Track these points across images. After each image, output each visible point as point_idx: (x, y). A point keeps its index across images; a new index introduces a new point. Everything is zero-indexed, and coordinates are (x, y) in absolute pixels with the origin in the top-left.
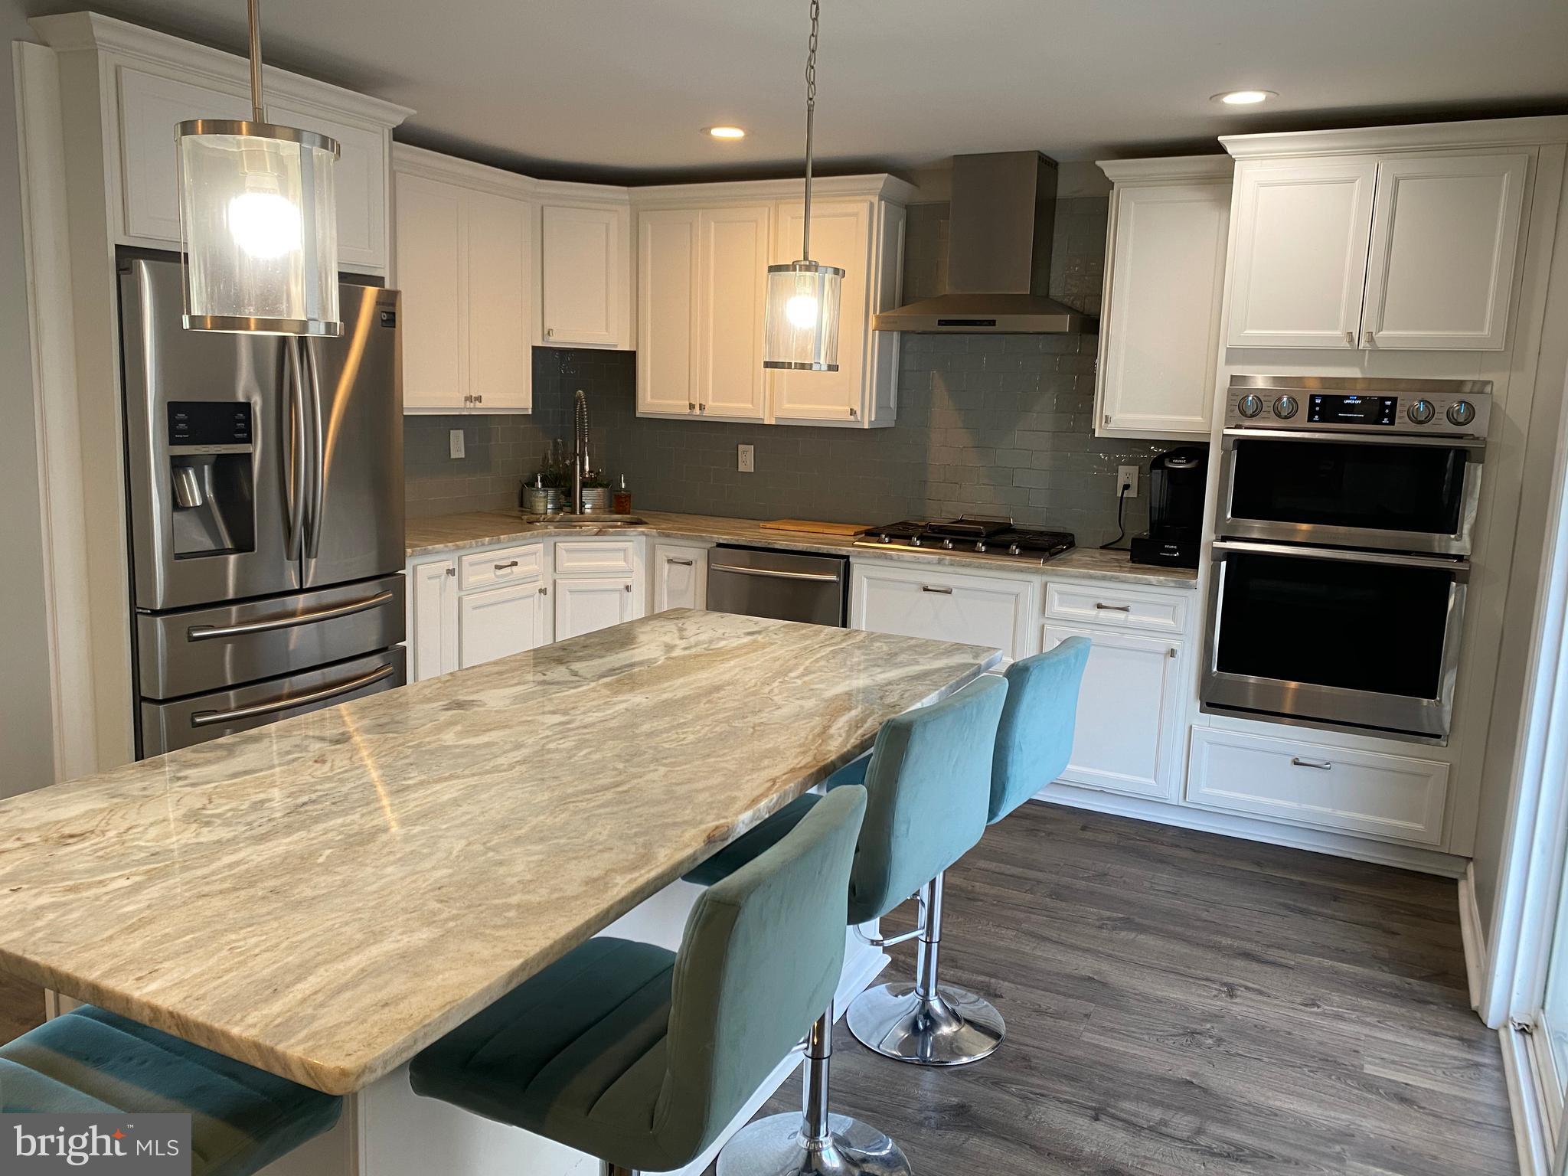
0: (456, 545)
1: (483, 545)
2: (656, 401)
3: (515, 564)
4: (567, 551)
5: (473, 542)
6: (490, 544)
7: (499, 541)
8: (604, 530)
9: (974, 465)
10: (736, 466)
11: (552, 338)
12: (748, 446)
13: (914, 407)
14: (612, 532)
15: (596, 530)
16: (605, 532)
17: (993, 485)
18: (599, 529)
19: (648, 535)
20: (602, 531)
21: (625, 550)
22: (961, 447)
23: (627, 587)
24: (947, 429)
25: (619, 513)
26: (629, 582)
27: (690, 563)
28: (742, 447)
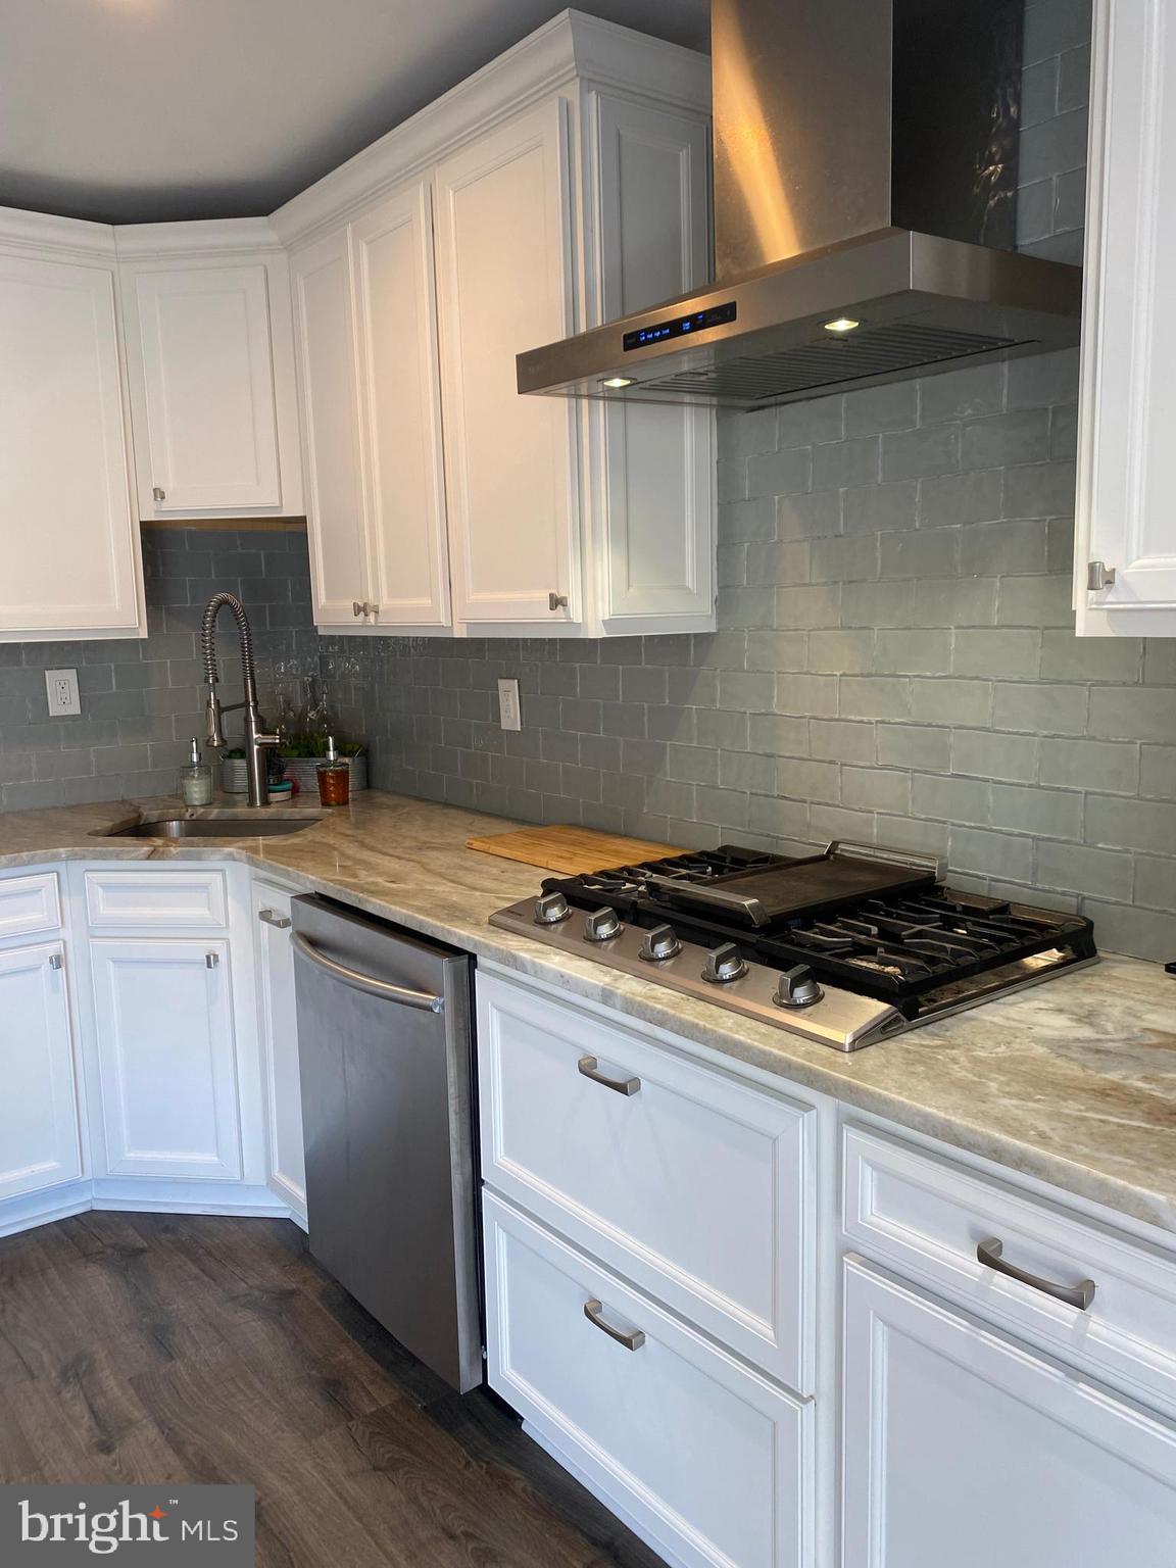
2: (333, 603)
4: (106, 887)
8: (161, 849)
9: (865, 719)
10: (499, 720)
11: (166, 505)
12: (511, 681)
13: (748, 584)
14: (175, 852)
15: (146, 849)
16: (163, 852)
17: (906, 770)
18: (152, 849)
19: (241, 861)
20: (158, 852)
21: (206, 887)
22: (838, 673)
23: (208, 957)
24: (810, 631)
25: (325, 804)
26: (218, 948)
27: (285, 924)
28: (503, 684)
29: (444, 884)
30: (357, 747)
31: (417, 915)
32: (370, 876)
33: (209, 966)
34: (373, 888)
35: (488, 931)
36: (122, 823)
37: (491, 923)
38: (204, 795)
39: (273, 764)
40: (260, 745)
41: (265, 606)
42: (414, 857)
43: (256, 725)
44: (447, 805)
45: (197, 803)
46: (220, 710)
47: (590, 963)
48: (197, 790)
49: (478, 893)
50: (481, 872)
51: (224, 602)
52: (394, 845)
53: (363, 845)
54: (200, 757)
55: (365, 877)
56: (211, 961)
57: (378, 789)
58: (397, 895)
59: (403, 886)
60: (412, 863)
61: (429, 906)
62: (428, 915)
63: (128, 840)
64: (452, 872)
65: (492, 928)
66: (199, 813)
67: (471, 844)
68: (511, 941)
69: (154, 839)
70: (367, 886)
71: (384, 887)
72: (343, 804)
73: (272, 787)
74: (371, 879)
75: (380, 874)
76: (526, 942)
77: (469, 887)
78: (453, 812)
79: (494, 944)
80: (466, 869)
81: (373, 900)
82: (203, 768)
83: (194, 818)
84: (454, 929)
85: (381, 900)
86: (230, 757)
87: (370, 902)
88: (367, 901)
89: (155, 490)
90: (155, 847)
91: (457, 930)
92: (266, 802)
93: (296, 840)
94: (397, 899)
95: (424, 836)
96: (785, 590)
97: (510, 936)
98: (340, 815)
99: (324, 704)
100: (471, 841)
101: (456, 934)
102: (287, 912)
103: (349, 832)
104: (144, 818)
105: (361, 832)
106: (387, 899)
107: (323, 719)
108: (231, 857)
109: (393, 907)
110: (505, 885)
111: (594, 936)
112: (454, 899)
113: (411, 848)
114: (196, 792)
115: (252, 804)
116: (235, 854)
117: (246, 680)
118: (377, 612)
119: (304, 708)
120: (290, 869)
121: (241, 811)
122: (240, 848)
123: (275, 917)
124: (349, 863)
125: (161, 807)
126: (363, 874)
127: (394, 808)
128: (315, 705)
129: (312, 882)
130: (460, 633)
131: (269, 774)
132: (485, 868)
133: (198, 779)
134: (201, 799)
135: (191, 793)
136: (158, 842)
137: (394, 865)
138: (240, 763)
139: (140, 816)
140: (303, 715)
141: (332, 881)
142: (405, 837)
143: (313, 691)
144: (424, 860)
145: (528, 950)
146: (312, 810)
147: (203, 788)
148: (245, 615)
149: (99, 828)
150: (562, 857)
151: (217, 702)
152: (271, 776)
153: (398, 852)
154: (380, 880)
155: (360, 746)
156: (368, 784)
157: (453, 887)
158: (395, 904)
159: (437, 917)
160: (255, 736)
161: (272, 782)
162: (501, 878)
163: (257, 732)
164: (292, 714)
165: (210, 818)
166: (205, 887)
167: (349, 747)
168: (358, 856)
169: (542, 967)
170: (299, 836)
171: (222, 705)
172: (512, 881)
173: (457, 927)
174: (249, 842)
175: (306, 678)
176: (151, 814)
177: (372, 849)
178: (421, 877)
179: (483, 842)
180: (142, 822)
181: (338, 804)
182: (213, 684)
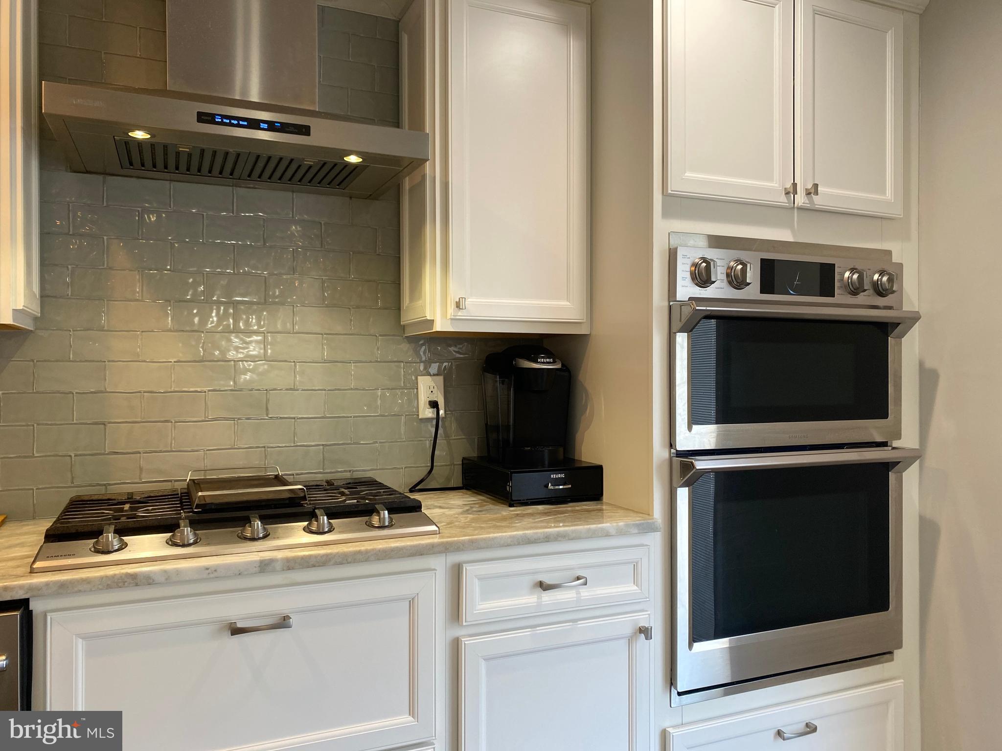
9: (199, 389)
13: (71, 295)
17: (233, 419)
22: (173, 361)
24: (142, 332)
96: (111, 302)
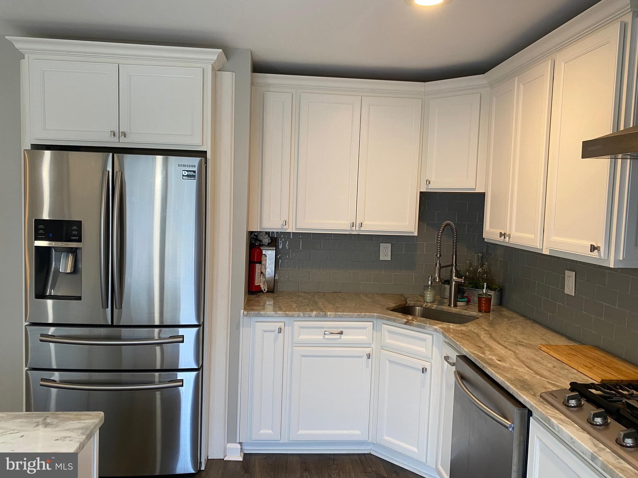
0: (286, 314)
1: (310, 316)
2: (492, 230)
3: (341, 333)
4: (390, 332)
5: (301, 314)
6: (316, 316)
7: (325, 316)
8: (410, 321)
10: (563, 288)
11: (430, 186)
12: (571, 272)
14: (415, 324)
15: (405, 320)
16: (411, 323)
18: (407, 320)
19: (440, 333)
20: (409, 322)
21: (426, 340)
23: (423, 369)
25: (480, 311)
26: (427, 365)
27: (453, 364)
28: (567, 273)
29: (522, 367)
30: (498, 287)
31: (507, 383)
32: (490, 355)
33: (423, 372)
34: (490, 362)
35: (539, 401)
36: (399, 305)
37: (541, 396)
38: (431, 298)
39: (460, 291)
40: (456, 282)
41: (466, 224)
42: (512, 349)
43: (455, 274)
44: (535, 321)
45: (428, 301)
46: (441, 267)
47: (588, 436)
48: (429, 296)
49: (538, 377)
50: (543, 365)
51: (448, 225)
52: (505, 340)
53: (491, 337)
54: (432, 283)
55: (489, 355)
56: (424, 370)
57: (504, 306)
58: (500, 369)
59: (504, 364)
60: (511, 352)
61: (514, 379)
62: (512, 384)
63: (400, 315)
64: (529, 361)
65: (541, 399)
66: (429, 305)
67: (541, 348)
68: (549, 410)
69: (409, 316)
70: (488, 360)
71: (495, 362)
72: (487, 312)
73: (458, 299)
74: (490, 357)
75: (495, 355)
76: (557, 413)
77: (535, 372)
78: (537, 326)
79: (540, 410)
80: (536, 361)
81: (488, 368)
82: (433, 288)
83: (426, 307)
84: (522, 395)
85: (493, 370)
86: (444, 283)
87: (487, 369)
88: (486, 368)
89: (427, 180)
90: (408, 320)
91: (523, 396)
92: (455, 306)
93: (464, 328)
94: (500, 371)
95: (519, 338)
97: (549, 407)
98: (485, 318)
99: (485, 267)
100: (541, 346)
101: (523, 398)
102: (454, 360)
103: (487, 328)
104: (407, 304)
105: (492, 329)
106: (495, 369)
107: (485, 272)
108: (436, 330)
109: (497, 375)
110: (554, 376)
111: (592, 422)
112: (526, 377)
113: (512, 343)
114: (428, 297)
115: (450, 305)
116: (438, 330)
117: (453, 255)
118: (509, 237)
119: (477, 267)
120: (458, 343)
121: (445, 308)
122: (440, 328)
123: (450, 361)
124: (483, 346)
125: (415, 300)
126: (487, 353)
127: (509, 318)
128: (482, 266)
129: (465, 351)
130: (546, 252)
131: (458, 294)
132: (545, 362)
133: (430, 292)
134: (430, 300)
135: (426, 297)
136: (410, 318)
137: (502, 351)
138: (447, 286)
139: (406, 303)
140: (476, 269)
141: (474, 354)
142: (511, 336)
143: (482, 260)
144: (517, 351)
145: (556, 418)
146: (474, 313)
147: (431, 296)
148: (456, 230)
149: (390, 306)
150: (586, 366)
151: (440, 264)
152: (459, 295)
153: (506, 344)
154: (494, 358)
155: (499, 287)
156: (500, 303)
157: (528, 371)
158: (498, 373)
159: (516, 386)
160: (454, 278)
161: (459, 297)
162: (552, 370)
163: (455, 277)
164: (472, 268)
165: (433, 308)
166: (424, 340)
167: (494, 286)
168: (487, 342)
169: (562, 430)
170: (465, 326)
171: (441, 266)
172: (557, 373)
173: (524, 394)
174: (445, 325)
175: (480, 254)
176: (410, 303)
177: (495, 340)
178: (513, 361)
179: (547, 348)
180: (407, 305)
181: (485, 312)
182: (439, 257)
